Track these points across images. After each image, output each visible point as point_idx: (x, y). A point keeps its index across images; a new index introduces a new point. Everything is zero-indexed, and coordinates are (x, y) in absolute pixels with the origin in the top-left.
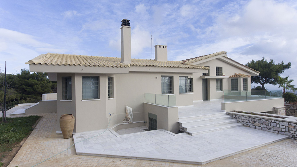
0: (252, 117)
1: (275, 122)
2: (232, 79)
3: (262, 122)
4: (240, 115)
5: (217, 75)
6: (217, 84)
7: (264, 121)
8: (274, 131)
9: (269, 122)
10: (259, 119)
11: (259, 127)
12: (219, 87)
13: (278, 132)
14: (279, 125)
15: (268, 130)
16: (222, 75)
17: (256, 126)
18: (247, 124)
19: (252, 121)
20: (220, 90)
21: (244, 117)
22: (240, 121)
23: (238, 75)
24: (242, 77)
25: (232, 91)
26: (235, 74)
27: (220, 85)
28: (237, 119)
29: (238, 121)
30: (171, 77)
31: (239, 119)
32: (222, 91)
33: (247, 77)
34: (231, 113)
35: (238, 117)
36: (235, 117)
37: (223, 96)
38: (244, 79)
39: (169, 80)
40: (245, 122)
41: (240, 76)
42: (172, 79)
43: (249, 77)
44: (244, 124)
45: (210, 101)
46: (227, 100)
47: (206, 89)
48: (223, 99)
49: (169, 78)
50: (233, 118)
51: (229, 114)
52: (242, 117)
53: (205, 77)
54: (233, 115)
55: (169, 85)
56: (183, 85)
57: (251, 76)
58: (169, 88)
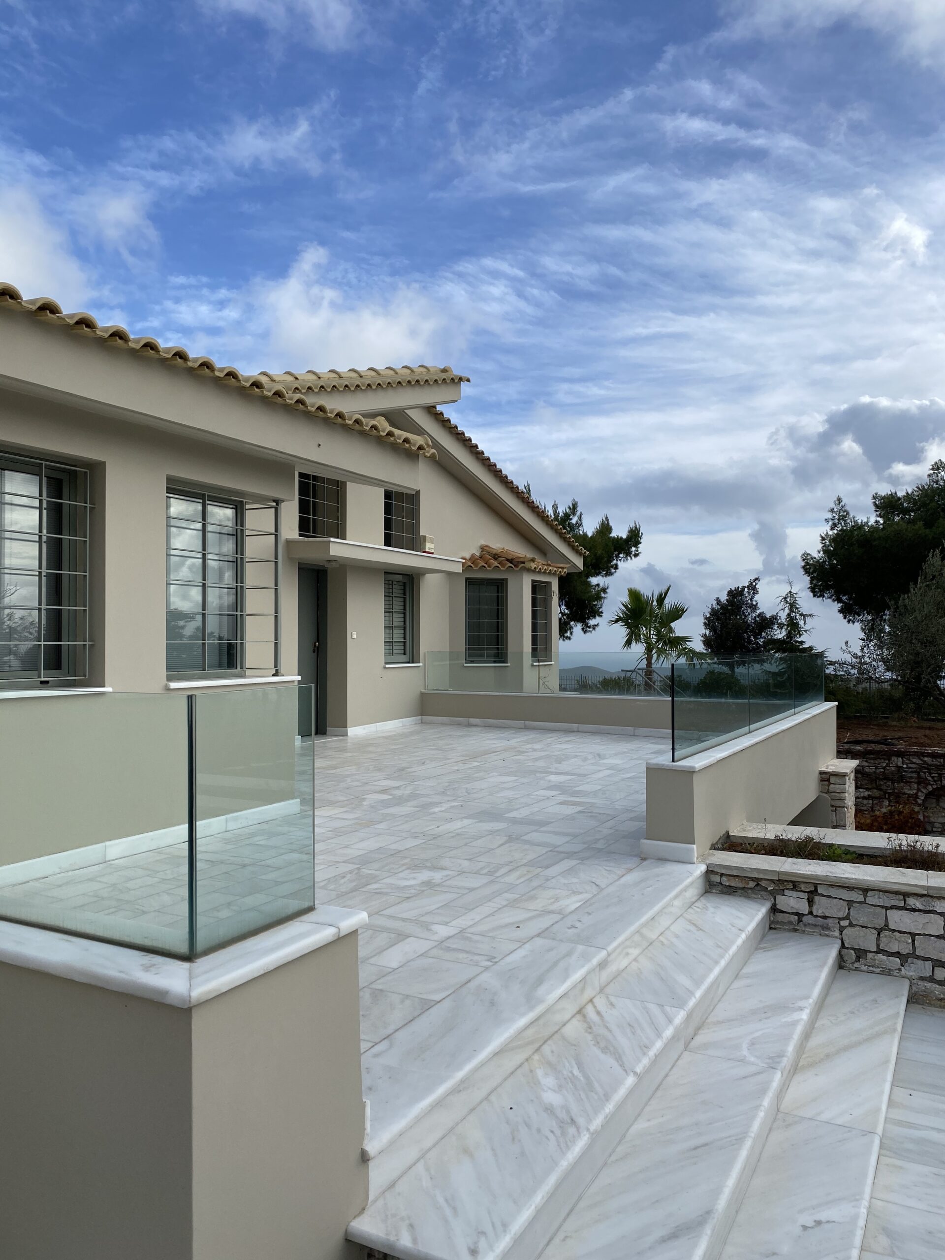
2: (470, 582)
4: (866, 891)
5: (388, 542)
6: (388, 611)
12: (398, 635)
16: (415, 543)
20: (402, 651)
21: (914, 910)
22: (866, 951)
23: (507, 560)
24: (529, 570)
25: (472, 662)
26: (483, 548)
27: (405, 618)
28: (828, 936)
29: (847, 948)
30: (73, 475)
31: (851, 925)
32: (413, 663)
33: (550, 573)
34: (761, 876)
35: (839, 910)
36: (811, 913)
37: (422, 694)
38: (536, 587)
39: (45, 512)
40: (926, 959)
41: (521, 560)
42: (88, 505)
43: (554, 574)
44: (915, 981)
45: (349, 741)
46: (451, 724)
47: (315, 646)
48: (420, 717)
49: (44, 479)
50: (790, 923)
51: (734, 883)
52: (887, 908)
53: (331, 544)
54: (782, 892)
55: (48, 575)
56: (204, 584)
57: (560, 570)
58: (43, 612)
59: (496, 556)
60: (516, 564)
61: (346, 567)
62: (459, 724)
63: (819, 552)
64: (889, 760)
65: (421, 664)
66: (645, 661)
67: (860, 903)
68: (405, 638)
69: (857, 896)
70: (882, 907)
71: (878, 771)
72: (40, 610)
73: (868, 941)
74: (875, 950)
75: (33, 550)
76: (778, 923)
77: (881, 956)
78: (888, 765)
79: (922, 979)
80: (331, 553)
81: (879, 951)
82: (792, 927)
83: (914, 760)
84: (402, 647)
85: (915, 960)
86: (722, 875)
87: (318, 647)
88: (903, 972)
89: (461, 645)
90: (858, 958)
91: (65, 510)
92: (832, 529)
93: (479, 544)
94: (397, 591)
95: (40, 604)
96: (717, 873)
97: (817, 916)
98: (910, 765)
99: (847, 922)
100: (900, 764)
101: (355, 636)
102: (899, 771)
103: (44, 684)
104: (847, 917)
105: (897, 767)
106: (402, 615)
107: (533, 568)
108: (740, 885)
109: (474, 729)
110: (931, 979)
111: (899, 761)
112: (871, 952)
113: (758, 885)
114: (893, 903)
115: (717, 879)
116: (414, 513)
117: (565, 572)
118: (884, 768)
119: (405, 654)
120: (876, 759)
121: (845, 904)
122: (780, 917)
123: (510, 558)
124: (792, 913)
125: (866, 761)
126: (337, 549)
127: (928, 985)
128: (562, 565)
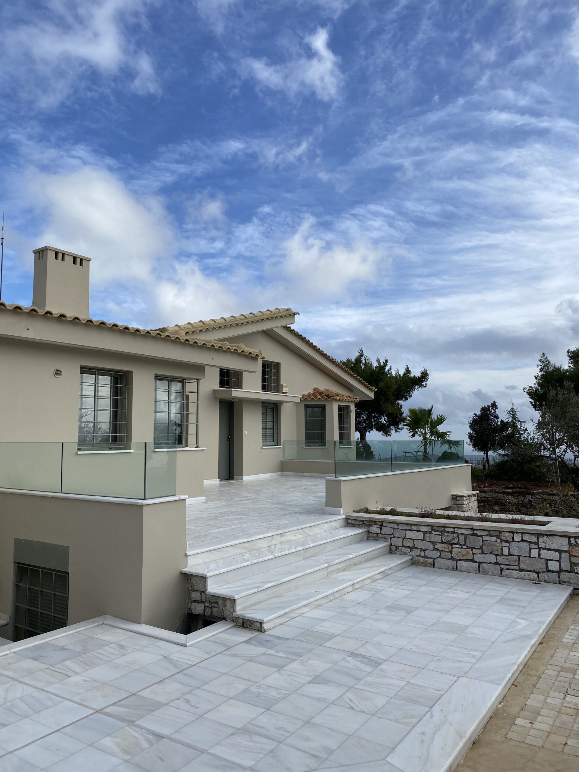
0: (443, 529)
1: (522, 541)
3: (479, 545)
4: (398, 524)
5: (264, 388)
6: (265, 421)
7: (485, 538)
8: (522, 574)
9: (506, 541)
10: (470, 532)
11: (470, 563)
12: (270, 432)
13: (536, 575)
14: (539, 549)
15: (502, 570)
16: (278, 389)
17: (457, 560)
18: (425, 557)
19: (442, 542)
20: (272, 440)
21: (414, 530)
22: (399, 547)
23: (326, 395)
24: (336, 400)
25: (309, 446)
26: (315, 389)
27: (273, 424)
28: (386, 541)
29: (393, 546)
30: (122, 376)
31: (394, 537)
32: (277, 446)
33: (349, 401)
34: (364, 519)
35: (390, 531)
36: (381, 533)
37: (282, 461)
38: (341, 408)
39: (112, 388)
40: (418, 548)
41: (332, 395)
42: (127, 386)
43: (352, 401)
44: (415, 557)
45: (244, 482)
46: (295, 476)
47: (228, 438)
48: (281, 473)
49: (112, 377)
50: (374, 537)
51: (356, 523)
52: (405, 530)
53: (232, 391)
54: (371, 525)
55: (112, 411)
56: (168, 413)
57: (355, 399)
58: (111, 424)
59: (320, 393)
60: (329, 397)
61: (241, 401)
62: (299, 476)
63: (535, 384)
64: (525, 496)
65: (281, 447)
66: (423, 448)
67: (397, 528)
68: (273, 434)
69: (395, 526)
70: (404, 530)
71: (519, 502)
72: (110, 423)
73: (399, 542)
74: (402, 546)
75: (108, 402)
76: (370, 537)
77: (403, 548)
78: (524, 499)
79: (417, 556)
80: (232, 396)
81: (403, 546)
82: (375, 538)
83: (537, 497)
84: (272, 438)
85: (415, 549)
86: (351, 520)
87: (230, 438)
88: (410, 554)
89: (303, 438)
90: (396, 549)
91: (119, 388)
92: (541, 371)
93: (313, 387)
94: (269, 411)
95: (110, 421)
96: (350, 519)
97: (383, 534)
98: (535, 499)
99: (392, 536)
100: (530, 499)
101: (246, 433)
102: (530, 502)
103: (111, 449)
104: (392, 534)
105: (529, 500)
106: (272, 423)
107: (338, 399)
108: (358, 523)
109: (306, 478)
110: (420, 556)
111: (530, 497)
112: (401, 547)
113: (363, 523)
114: (407, 528)
115: (350, 521)
116: (278, 374)
117: (358, 401)
118: (523, 501)
119: (273, 442)
120: (518, 496)
121: (392, 529)
122: (371, 535)
123: (327, 394)
124: (375, 533)
125: (513, 497)
126: (236, 393)
127: (419, 558)
128: (356, 397)
